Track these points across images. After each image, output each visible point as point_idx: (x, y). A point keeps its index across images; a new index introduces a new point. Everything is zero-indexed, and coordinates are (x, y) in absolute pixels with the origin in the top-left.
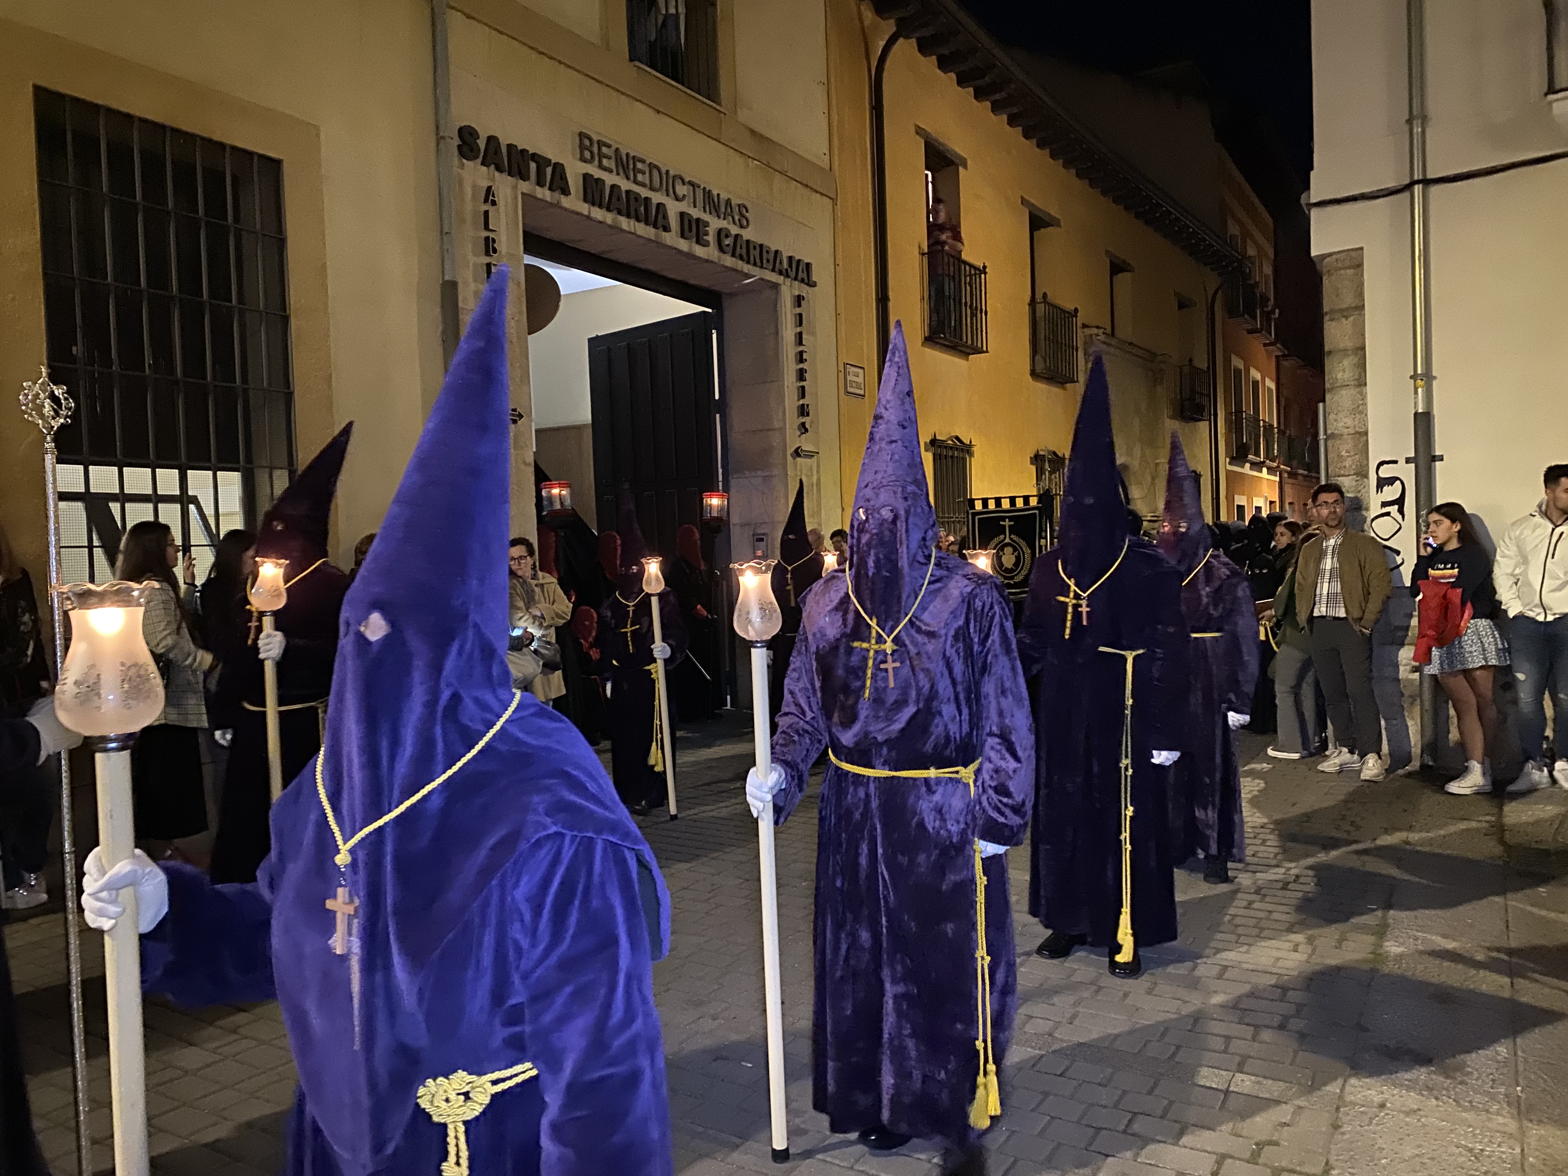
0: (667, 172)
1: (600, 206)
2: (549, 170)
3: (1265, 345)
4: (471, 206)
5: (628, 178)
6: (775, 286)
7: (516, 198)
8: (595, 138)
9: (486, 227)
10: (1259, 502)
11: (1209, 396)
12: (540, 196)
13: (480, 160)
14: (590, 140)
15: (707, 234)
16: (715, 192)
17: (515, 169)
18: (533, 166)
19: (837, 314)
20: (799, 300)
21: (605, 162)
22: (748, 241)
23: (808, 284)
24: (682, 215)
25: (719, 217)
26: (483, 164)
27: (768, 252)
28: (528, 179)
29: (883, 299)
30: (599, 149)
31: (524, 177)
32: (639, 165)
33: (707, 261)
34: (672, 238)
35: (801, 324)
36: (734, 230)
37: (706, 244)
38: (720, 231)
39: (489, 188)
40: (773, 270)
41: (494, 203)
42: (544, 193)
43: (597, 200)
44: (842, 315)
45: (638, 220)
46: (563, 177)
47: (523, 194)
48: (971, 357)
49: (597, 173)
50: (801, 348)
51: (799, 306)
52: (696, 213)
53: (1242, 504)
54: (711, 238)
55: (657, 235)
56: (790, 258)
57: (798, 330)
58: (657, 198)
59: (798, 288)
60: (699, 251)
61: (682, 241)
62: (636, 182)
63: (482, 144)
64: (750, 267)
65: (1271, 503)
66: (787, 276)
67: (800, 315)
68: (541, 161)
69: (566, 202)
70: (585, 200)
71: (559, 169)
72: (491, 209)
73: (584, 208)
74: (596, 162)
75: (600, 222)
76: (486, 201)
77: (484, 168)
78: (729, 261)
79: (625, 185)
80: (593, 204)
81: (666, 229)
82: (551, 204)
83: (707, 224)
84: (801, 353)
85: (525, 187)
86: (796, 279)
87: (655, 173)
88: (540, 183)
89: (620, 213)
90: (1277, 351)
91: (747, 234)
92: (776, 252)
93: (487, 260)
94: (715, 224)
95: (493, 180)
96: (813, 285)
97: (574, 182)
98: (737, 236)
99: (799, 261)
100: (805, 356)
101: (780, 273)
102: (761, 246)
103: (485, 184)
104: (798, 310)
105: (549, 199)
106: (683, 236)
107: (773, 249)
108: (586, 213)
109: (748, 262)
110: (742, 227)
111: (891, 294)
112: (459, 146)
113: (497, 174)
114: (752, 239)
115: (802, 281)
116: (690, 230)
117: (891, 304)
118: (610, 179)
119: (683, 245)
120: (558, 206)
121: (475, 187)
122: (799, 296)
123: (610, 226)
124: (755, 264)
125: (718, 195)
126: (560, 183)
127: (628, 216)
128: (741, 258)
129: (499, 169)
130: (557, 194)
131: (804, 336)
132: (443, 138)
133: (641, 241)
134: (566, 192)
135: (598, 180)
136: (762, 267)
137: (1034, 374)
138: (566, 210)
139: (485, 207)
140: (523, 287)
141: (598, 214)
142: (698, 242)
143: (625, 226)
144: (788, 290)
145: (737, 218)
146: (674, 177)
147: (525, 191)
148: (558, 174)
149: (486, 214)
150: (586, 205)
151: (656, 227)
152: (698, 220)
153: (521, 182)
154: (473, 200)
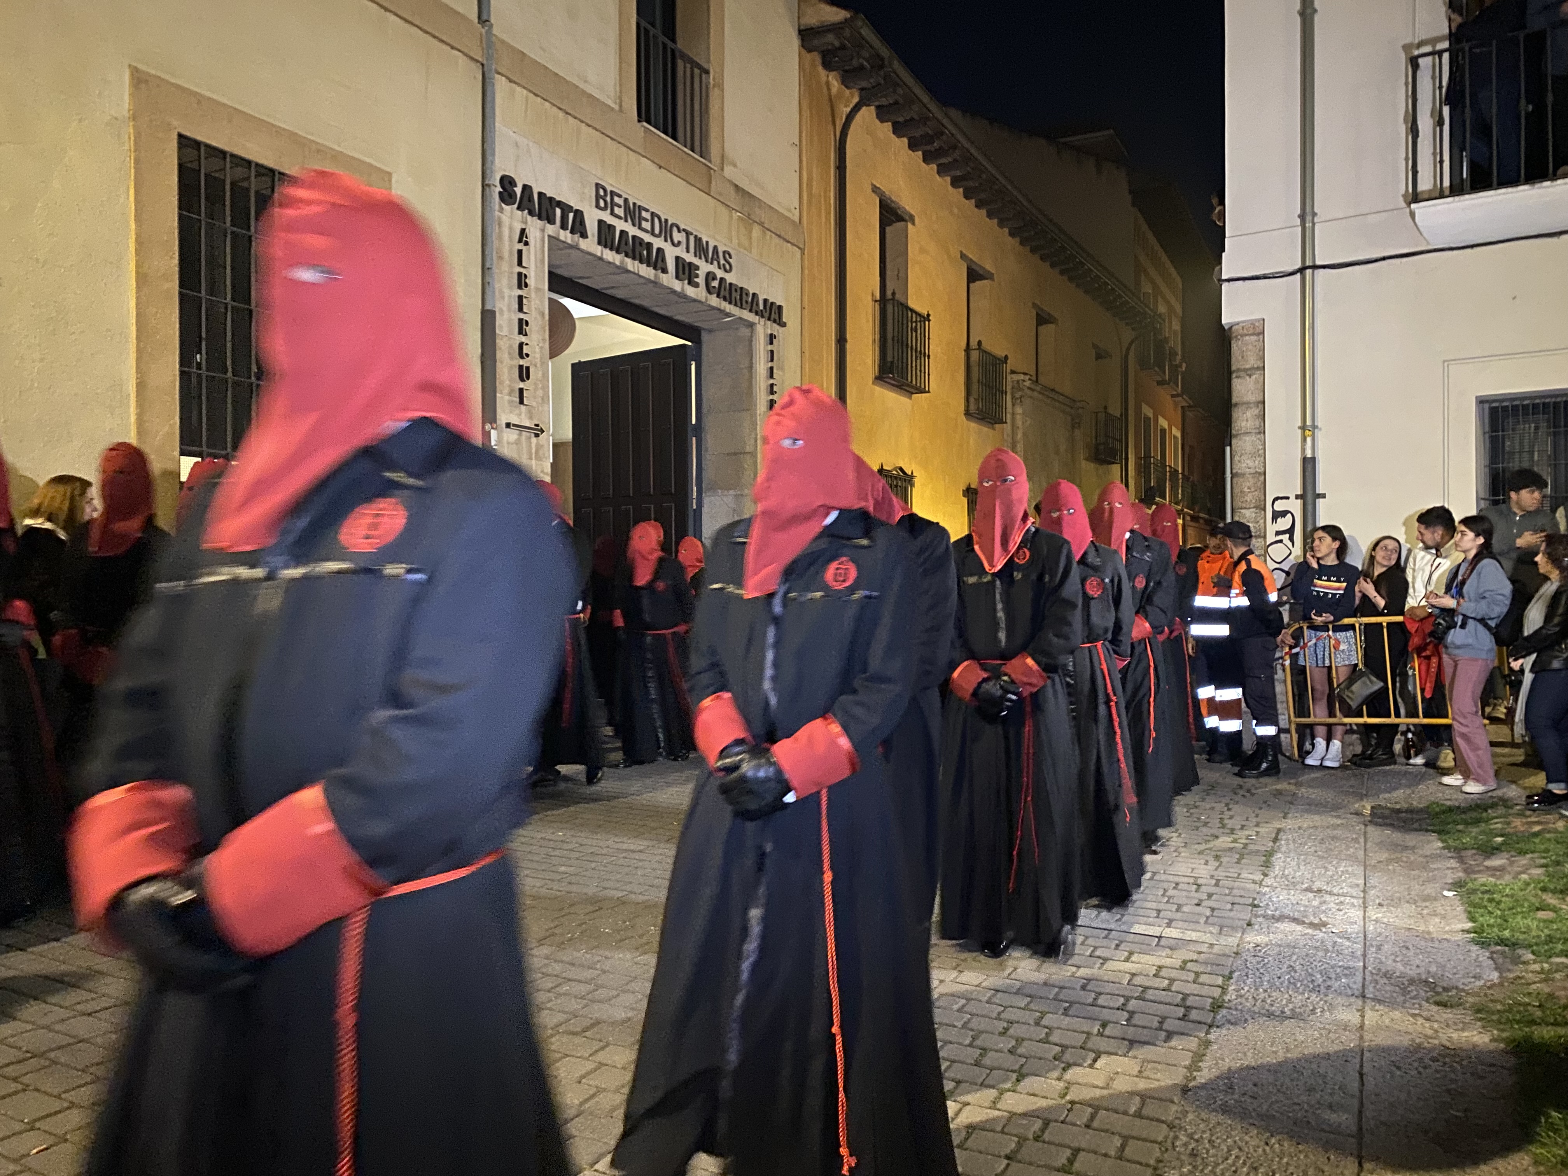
0: (666, 220)
1: (611, 249)
2: (571, 215)
3: (1173, 396)
4: (508, 245)
5: (634, 225)
6: (751, 325)
7: (544, 239)
8: (609, 189)
9: (520, 263)
11: (1121, 441)
12: (562, 238)
13: (516, 206)
14: (605, 190)
15: (697, 276)
16: (704, 240)
17: (544, 214)
18: (558, 211)
19: (802, 352)
20: (772, 338)
21: (617, 210)
22: (731, 284)
23: (779, 324)
24: (677, 258)
25: (707, 261)
26: (518, 208)
27: (747, 294)
28: (554, 223)
29: (841, 341)
30: (612, 199)
31: (551, 221)
32: (644, 214)
33: (695, 301)
34: (669, 280)
35: (772, 360)
36: (720, 274)
37: (697, 285)
38: (707, 275)
39: (523, 231)
40: (751, 311)
41: (526, 244)
42: (566, 236)
43: (609, 244)
44: (807, 354)
45: (641, 262)
46: (582, 223)
47: (549, 236)
48: (914, 396)
49: (610, 220)
50: (771, 381)
51: (771, 343)
52: (689, 258)
54: (701, 280)
55: (656, 276)
56: (765, 301)
57: (770, 364)
58: (657, 243)
59: (772, 328)
60: (690, 291)
61: (677, 281)
62: (640, 228)
63: (518, 190)
64: (732, 307)
66: (763, 317)
67: (772, 352)
68: (566, 208)
69: (583, 244)
70: (599, 243)
71: (579, 214)
72: (524, 248)
73: (598, 250)
74: (609, 211)
75: (610, 263)
76: (520, 241)
77: (519, 212)
78: (714, 301)
79: (632, 231)
80: (605, 247)
81: (664, 271)
82: (571, 247)
83: (697, 268)
84: (772, 385)
85: (551, 229)
86: (769, 319)
87: (656, 221)
88: (564, 226)
89: (627, 255)
90: (1183, 402)
91: (730, 278)
92: (754, 294)
93: (520, 292)
94: (704, 268)
95: (526, 223)
96: (784, 325)
97: (592, 227)
98: (722, 279)
99: (772, 303)
100: (775, 389)
101: (757, 314)
102: (741, 288)
103: (520, 226)
104: (770, 347)
105: (569, 241)
106: (677, 277)
107: (751, 292)
108: (599, 254)
109: (730, 303)
110: (726, 271)
111: (848, 337)
112: (500, 193)
113: (529, 217)
114: (734, 282)
115: (775, 321)
116: (684, 273)
117: (849, 346)
118: (620, 225)
119: (677, 286)
120: (576, 247)
121: (511, 229)
122: (771, 335)
123: (617, 267)
124: (736, 305)
125: (707, 242)
126: (579, 228)
127: (634, 258)
128: (725, 299)
129: (531, 213)
130: (576, 236)
131: (775, 371)
132: (489, 186)
133: (642, 281)
134: (584, 235)
135: (610, 226)
136: (741, 307)
137: (968, 414)
138: (582, 251)
139: (521, 246)
140: (547, 317)
141: (609, 255)
142: (690, 283)
143: (630, 268)
144: (763, 328)
145: (722, 262)
146: (672, 225)
147: (551, 233)
148: (578, 220)
149: (520, 252)
150: (600, 247)
151: (655, 268)
152: (690, 264)
153: (548, 225)
154: (510, 240)
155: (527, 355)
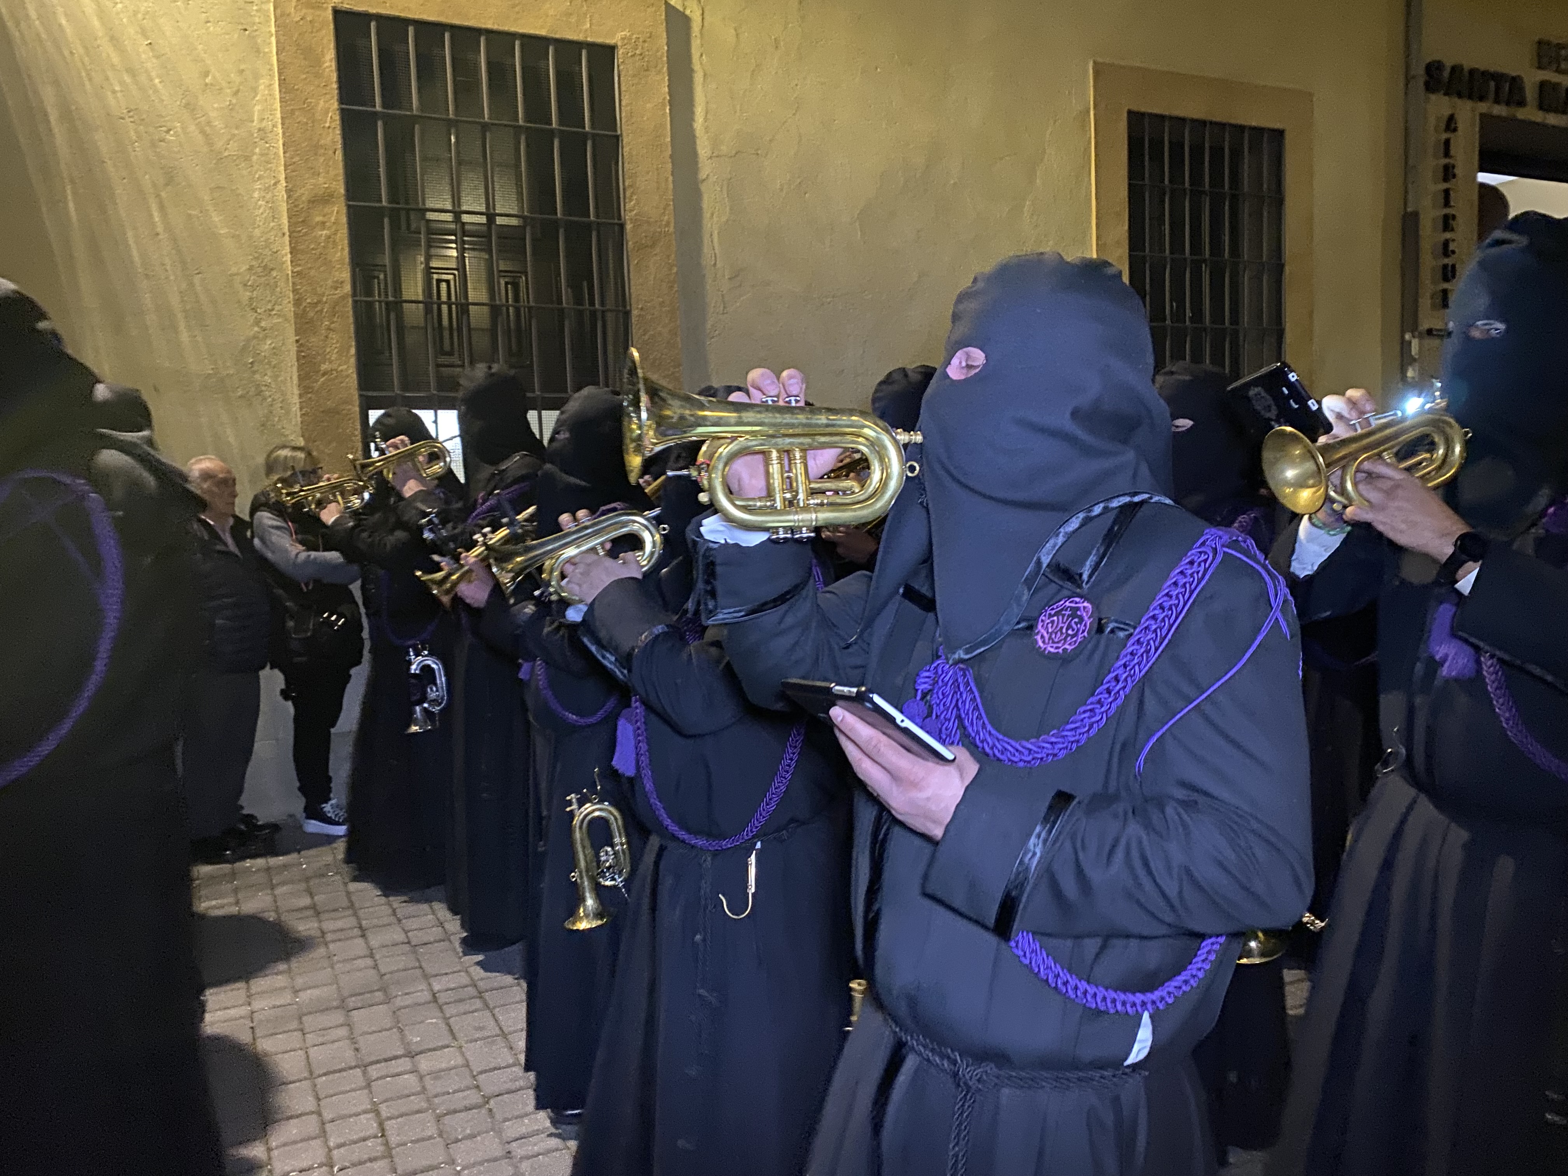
1: (1555, 110)
2: (1507, 87)
4: (1433, 136)
7: (1474, 120)
8: (1554, 42)
9: (1447, 154)
12: (1496, 114)
13: (1442, 92)
14: (1549, 45)
17: (1475, 92)
18: (1492, 84)
26: (1445, 94)
28: (1487, 99)
30: (1558, 52)
31: (1482, 98)
39: (1451, 117)
41: (1454, 130)
42: (1500, 110)
43: (1551, 106)
46: (1521, 89)
47: (1481, 114)
49: (1554, 78)
63: (1446, 73)
68: (1500, 79)
69: (1520, 113)
70: (1540, 107)
71: (1516, 83)
72: (1452, 136)
73: (1537, 119)
74: (1554, 67)
76: (1447, 129)
77: (1446, 98)
80: (1547, 109)
82: (1504, 121)
85: (1483, 107)
88: (1497, 101)
93: (1446, 186)
95: (1454, 108)
97: (1530, 94)
103: (1447, 113)
105: (1503, 115)
108: (1539, 121)
112: (1425, 82)
113: (1457, 101)
118: (1566, 81)
120: (1511, 120)
121: (1438, 118)
126: (1516, 96)
129: (1460, 95)
130: (1512, 108)
132: (1414, 77)
134: (1521, 103)
135: (1554, 85)
138: (1517, 122)
139: (1445, 136)
141: (1551, 118)
147: (1483, 112)
148: (1515, 88)
149: (1447, 143)
150: (1540, 113)
153: (1479, 103)
154: (1436, 130)
155: (1453, 252)
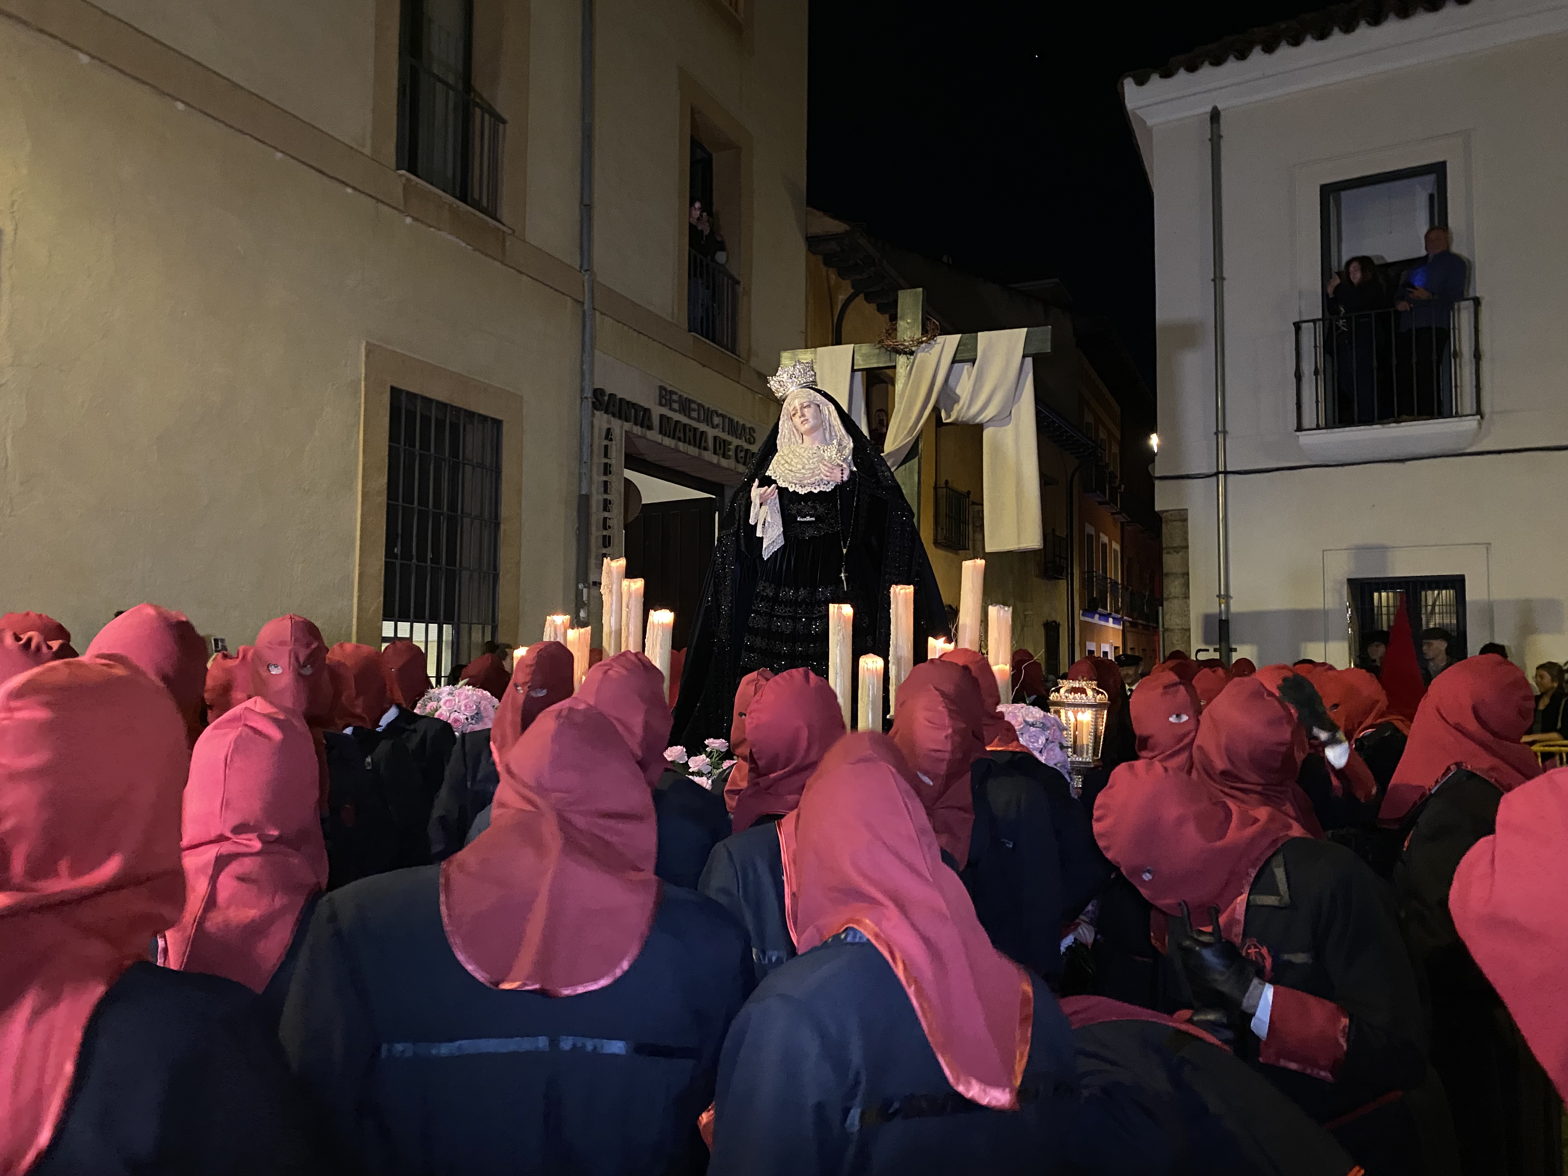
0: (709, 409)
1: (668, 436)
2: (642, 414)
3: (1112, 514)
4: (598, 442)
5: (686, 415)
7: (622, 433)
8: (668, 389)
9: (606, 456)
10: (1106, 648)
11: (1067, 559)
12: (635, 432)
13: (603, 410)
14: (665, 390)
15: (729, 450)
16: (736, 420)
17: (623, 414)
18: (633, 411)
21: (674, 406)
24: (715, 438)
25: (737, 437)
26: (605, 412)
28: (630, 422)
30: (670, 397)
31: (627, 420)
32: (693, 406)
34: (708, 455)
36: (746, 446)
37: (728, 457)
38: (737, 447)
39: (609, 429)
41: (611, 439)
42: (637, 430)
43: (667, 432)
45: (689, 444)
46: (650, 418)
47: (626, 432)
49: (670, 414)
52: (725, 436)
53: (1092, 649)
54: (731, 453)
55: (699, 453)
58: (702, 427)
60: (723, 462)
61: (714, 456)
62: (690, 417)
63: (606, 398)
65: (1116, 648)
68: (638, 408)
69: (649, 434)
70: (660, 432)
71: (647, 413)
72: (609, 444)
73: (659, 438)
74: (668, 406)
75: (667, 446)
76: (606, 438)
77: (606, 415)
79: (684, 420)
80: (665, 435)
81: (705, 448)
82: (640, 438)
83: (730, 444)
85: (627, 426)
87: (702, 410)
88: (635, 423)
89: (679, 439)
93: (605, 478)
94: (734, 442)
95: (610, 423)
97: (656, 421)
98: (748, 450)
103: (605, 426)
105: (639, 433)
106: (715, 453)
108: (659, 441)
110: (750, 443)
112: (593, 402)
113: (612, 419)
116: (720, 449)
118: (677, 417)
119: (715, 459)
120: (644, 437)
121: (600, 429)
123: (672, 449)
125: (738, 422)
126: (647, 422)
127: (685, 442)
129: (614, 415)
130: (644, 430)
132: (585, 398)
133: (689, 457)
134: (649, 428)
135: (668, 418)
137: (936, 543)
138: (647, 439)
139: (605, 443)
140: (623, 495)
141: (667, 441)
142: (723, 455)
143: (681, 449)
145: (748, 437)
146: (713, 412)
147: (627, 429)
148: (647, 416)
149: (606, 448)
150: (660, 436)
151: (699, 448)
152: (724, 441)
153: (625, 423)
154: (600, 438)
155: (609, 527)
